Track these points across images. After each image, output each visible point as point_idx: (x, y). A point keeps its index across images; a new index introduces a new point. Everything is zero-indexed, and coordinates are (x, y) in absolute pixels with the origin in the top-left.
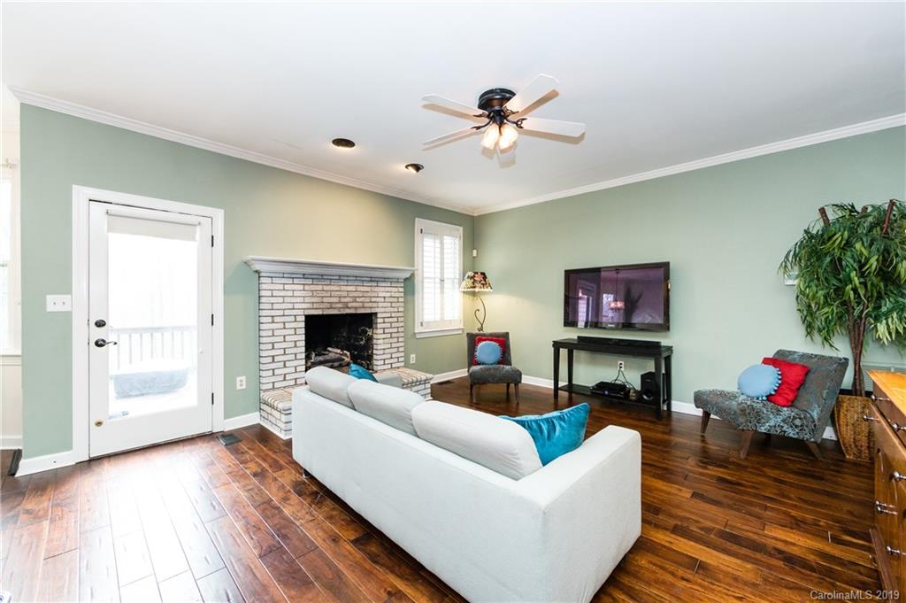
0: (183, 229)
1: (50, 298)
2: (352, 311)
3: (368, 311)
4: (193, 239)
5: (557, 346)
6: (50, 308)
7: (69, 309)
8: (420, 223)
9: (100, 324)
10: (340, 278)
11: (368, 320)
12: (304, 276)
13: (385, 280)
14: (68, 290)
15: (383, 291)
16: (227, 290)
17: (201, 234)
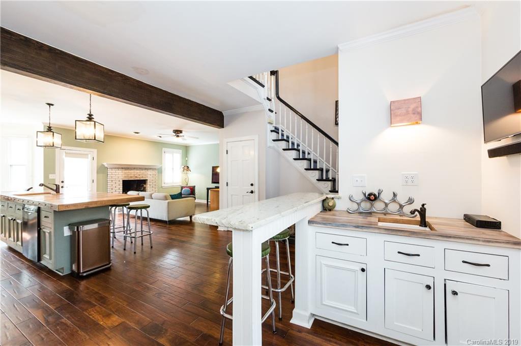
0: (85, 156)
1: (50, 175)
2: (139, 179)
3: (144, 179)
4: (88, 158)
5: (208, 189)
6: (50, 178)
7: (54, 178)
8: (164, 149)
9: (62, 182)
10: (134, 168)
11: (144, 182)
12: (122, 168)
13: (150, 169)
14: (54, 173)
15: (149, 172)
16: (97, 173)
17: (90, 157)
